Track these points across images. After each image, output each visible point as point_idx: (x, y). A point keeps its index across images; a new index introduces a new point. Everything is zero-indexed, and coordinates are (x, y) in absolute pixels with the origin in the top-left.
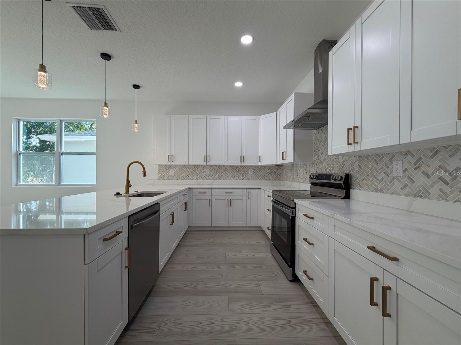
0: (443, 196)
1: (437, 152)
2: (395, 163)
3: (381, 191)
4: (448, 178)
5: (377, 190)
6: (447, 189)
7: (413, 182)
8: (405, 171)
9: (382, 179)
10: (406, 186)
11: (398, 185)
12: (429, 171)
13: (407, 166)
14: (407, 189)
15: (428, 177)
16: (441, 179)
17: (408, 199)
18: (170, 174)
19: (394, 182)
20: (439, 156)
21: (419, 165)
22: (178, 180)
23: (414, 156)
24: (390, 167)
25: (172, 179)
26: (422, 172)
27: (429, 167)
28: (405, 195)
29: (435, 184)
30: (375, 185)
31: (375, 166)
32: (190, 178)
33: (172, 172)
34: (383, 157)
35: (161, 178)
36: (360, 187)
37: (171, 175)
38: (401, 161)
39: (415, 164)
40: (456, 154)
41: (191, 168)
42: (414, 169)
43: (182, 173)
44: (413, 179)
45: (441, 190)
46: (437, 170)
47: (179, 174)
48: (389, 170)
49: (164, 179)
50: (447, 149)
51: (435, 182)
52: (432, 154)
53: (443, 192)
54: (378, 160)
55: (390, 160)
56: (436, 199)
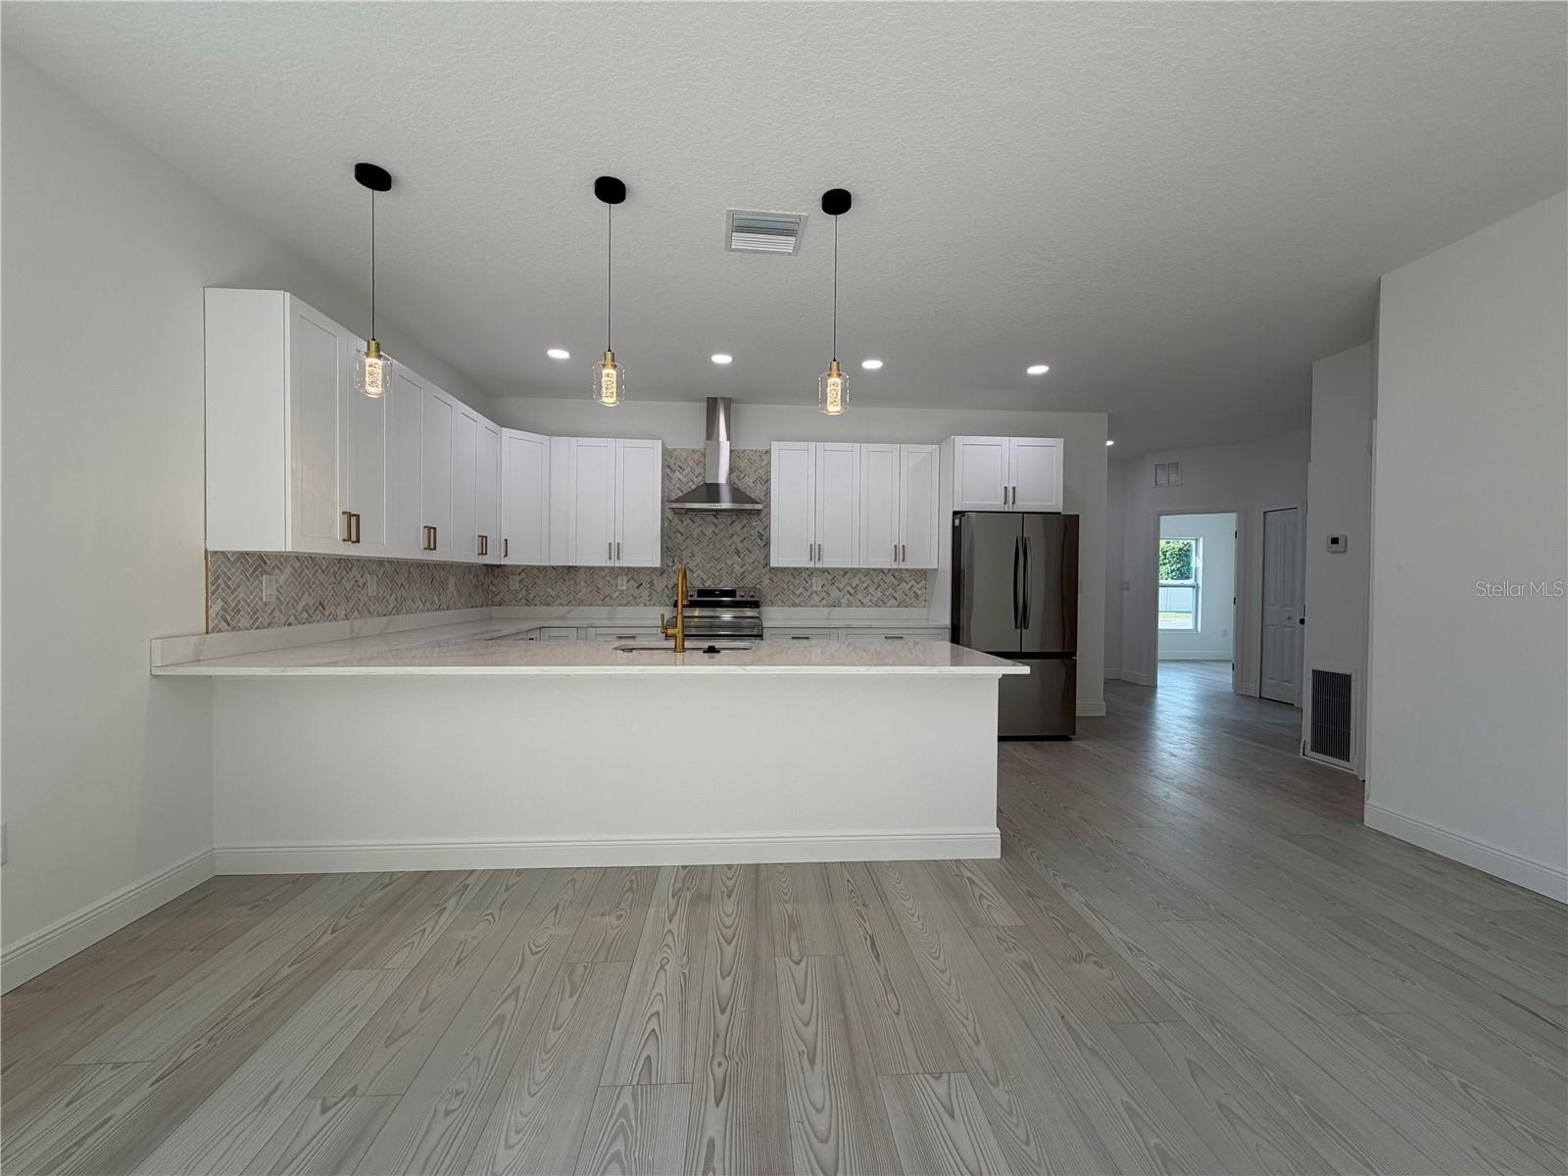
0: (850, 605)
1: (845, 574)
2: (813, 578)
3: (800, 605)
4: (852, 591)
5: (794, 605)
6: (852, 599)
7: (829, 594)
8: (823, 586)
9: (801, 593)
10: (824, 598)
11: (816, 598)
12: (841, 586)
14: (824, 602)
15: (840, 591)
16: (848, 592)
17: (827, 609)
18: (261, 599)
19: (812, 596)
20: (847, 576)
21: (834, 581)
22: (290, 624)
24: (809, 582)
25: (269, 625)
26: (836, 587)
28: (823, 606)
29: (844, 596)
30: (792, 600)
32: (327, 613)
33: (268, 589)
35: (226, 621)
36: (772, 603)
37: (265, 604)
38: (819, 578)
41: (329, 571)
42: (830, 584)
43: (304, 592)
45: (848, 600)
47: (295, 600)
48: (807, 584)
49: (239, 629)
53: (848, 602)
55: (809, 575)
56: (845, 607)
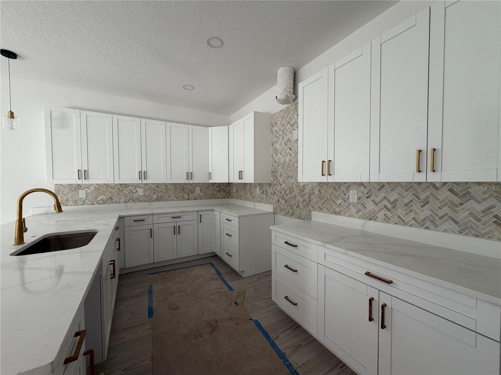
0: (387, 220)
1: (383, 186)
2: (351, 191)
4: (390, 206)
6: (389, 214)
7: (365, 208)
8: (359, 198)
9: (341, 204)
10: (360, 210)
11: (353, 210)
13: (360, 194)
14: (360, 213)
15: (376, 205)
16: (385, 206)
17: (361, 221)
19: (350, 207)
21: (370, 195)
22: (93, 204)
23: (366, 187)
24: (347, 195)
25: (83, 205)
26: (372, 200)
27: (377, 197)
28: (359, 218)
29: (380, 210)
30: (334, 208)
31: (334, 192)
32: (114, 201)
33: (82, 194)
34: (341, 185)
36: (321, 210)
37: (81, 198)
38: (356, 191)
39: (367, 193)
40: (396, 189)
41: (115, 188)
42: (366, 198)
43: (101, 195)
44: (365, 205)
45: (385, 215)
46: (382, 200)
47: (96, 197)
48: (346, 197)
49: (69, 206)
50: (390, 185)
51: (381, 209)
52: (379, 187)
53: (386, 217)
54: (336, 188)
55: (347, 189)
56: (382, 221)
